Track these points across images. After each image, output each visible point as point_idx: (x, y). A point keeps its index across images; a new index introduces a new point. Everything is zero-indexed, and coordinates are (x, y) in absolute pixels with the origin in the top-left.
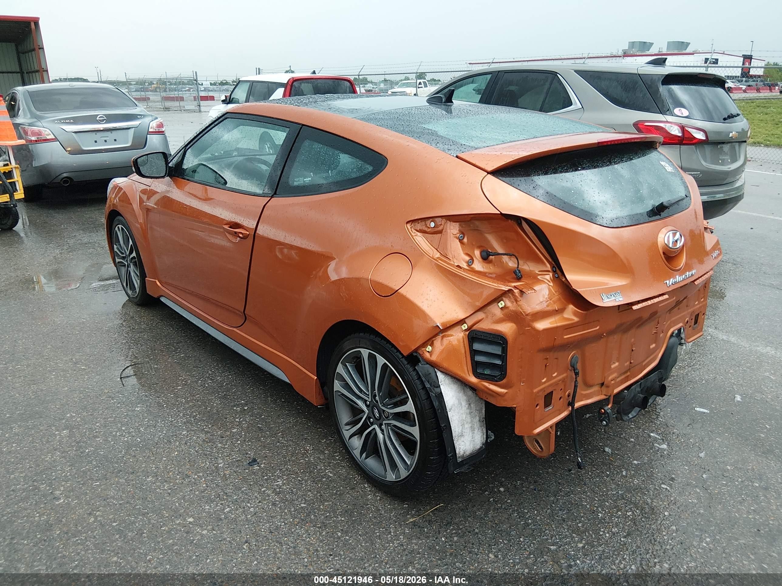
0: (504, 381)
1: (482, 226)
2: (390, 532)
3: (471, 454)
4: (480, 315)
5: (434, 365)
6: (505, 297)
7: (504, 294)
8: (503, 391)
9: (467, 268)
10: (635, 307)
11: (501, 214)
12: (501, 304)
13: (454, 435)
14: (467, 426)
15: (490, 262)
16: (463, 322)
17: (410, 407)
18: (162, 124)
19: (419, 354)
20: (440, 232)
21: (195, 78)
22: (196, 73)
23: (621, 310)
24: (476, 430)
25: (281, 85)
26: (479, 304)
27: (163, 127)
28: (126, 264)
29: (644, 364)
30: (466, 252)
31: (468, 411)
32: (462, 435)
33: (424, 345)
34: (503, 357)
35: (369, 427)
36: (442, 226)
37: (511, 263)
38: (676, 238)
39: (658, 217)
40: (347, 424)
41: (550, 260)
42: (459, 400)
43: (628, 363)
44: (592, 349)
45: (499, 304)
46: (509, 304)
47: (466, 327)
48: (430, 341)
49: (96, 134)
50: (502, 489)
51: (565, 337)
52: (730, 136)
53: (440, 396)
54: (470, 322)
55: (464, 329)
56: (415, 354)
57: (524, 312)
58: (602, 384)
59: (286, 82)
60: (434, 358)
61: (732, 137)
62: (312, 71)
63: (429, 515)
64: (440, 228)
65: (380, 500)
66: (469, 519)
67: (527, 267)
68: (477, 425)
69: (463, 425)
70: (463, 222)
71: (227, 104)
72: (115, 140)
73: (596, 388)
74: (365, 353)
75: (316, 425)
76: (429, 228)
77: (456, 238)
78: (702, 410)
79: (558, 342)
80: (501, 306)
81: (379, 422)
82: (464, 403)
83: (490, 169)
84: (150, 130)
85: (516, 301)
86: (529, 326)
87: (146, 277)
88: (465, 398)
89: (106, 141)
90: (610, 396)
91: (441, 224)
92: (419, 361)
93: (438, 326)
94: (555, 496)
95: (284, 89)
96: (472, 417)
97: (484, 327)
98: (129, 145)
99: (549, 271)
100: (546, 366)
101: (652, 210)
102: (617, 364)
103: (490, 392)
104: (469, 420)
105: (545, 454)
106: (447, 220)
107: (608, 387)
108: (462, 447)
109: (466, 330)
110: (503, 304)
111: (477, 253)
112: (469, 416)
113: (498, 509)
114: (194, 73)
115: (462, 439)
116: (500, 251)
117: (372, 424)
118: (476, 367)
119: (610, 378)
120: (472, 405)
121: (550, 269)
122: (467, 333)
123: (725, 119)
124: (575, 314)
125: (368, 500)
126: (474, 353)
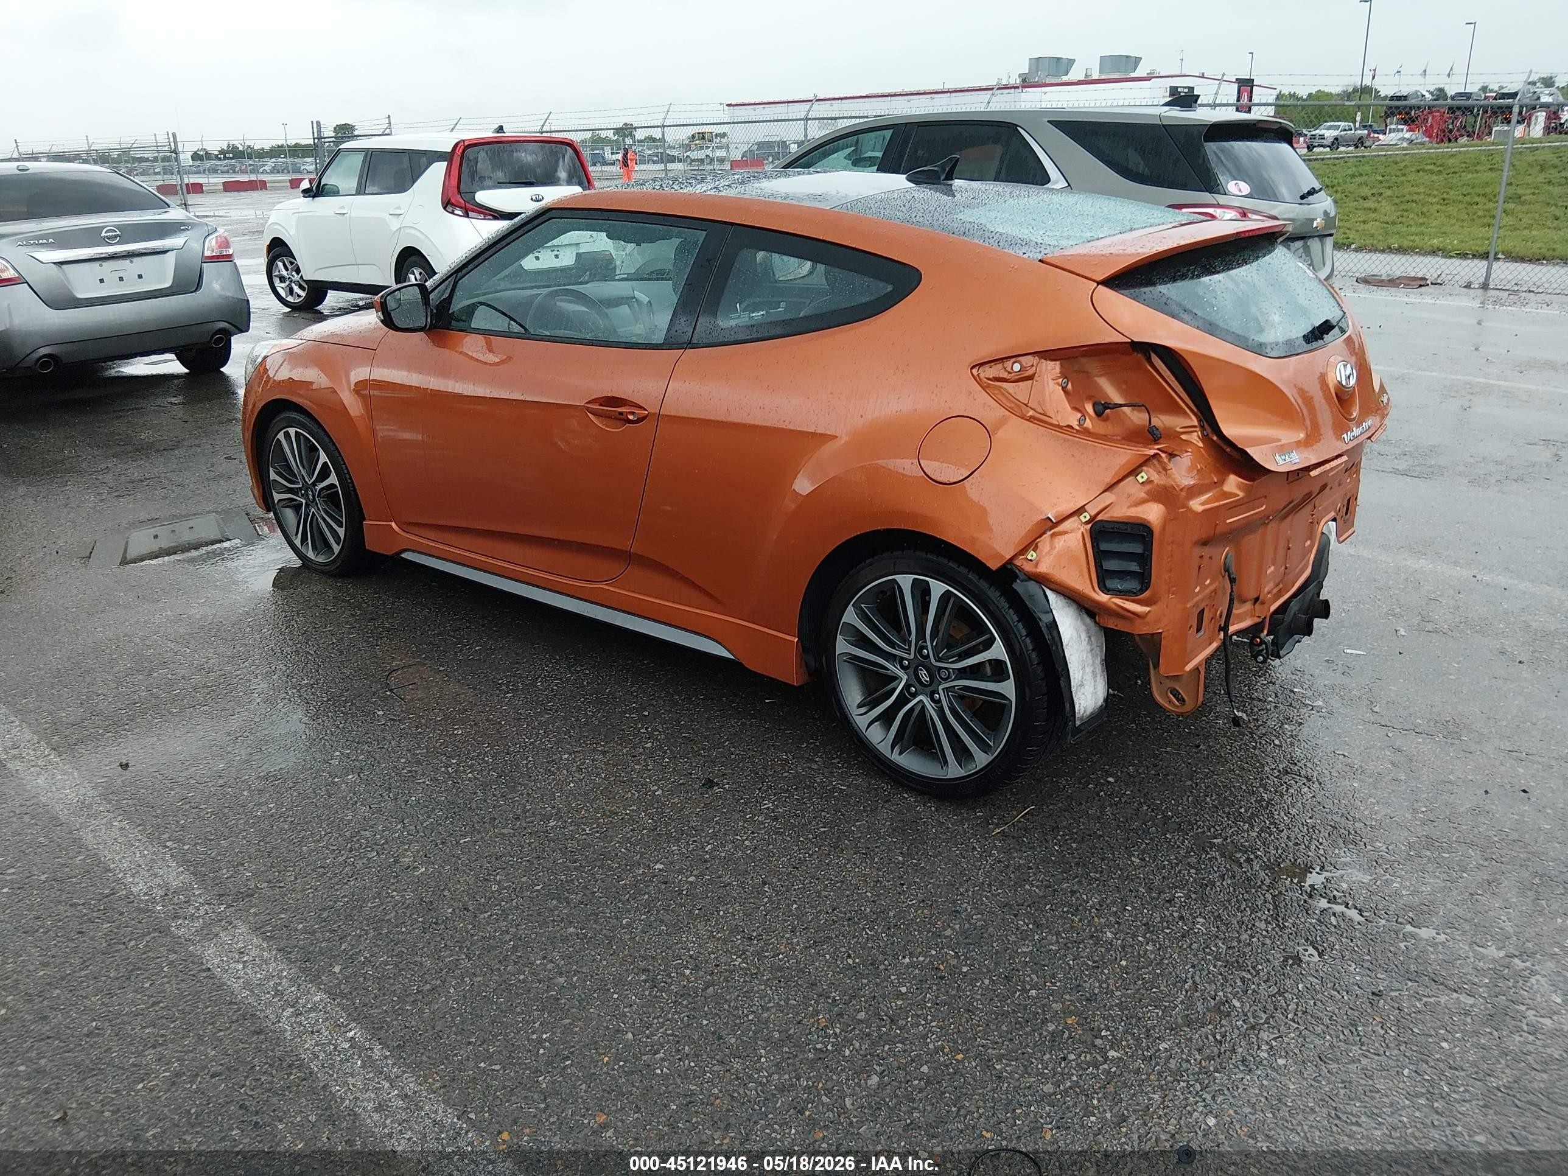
0: (1147, 594)
1: (1092, 365)
2: (974, 848)
3: (1092, 714)
4: (1109, 498)
5: (1043, 580)
6: (1146, 466)
7: (1147, 461)
8: (1146, 609)
9: (1078, 428)
10: (1313, 473)
11: (1132, 341)
12: (1142, 477)
13: (1072, 684)
14: (1089, 670)
15: (1107, 419)
16: (1082, 510)
17: (998, 651)
18: (227, 242)
19: (1016, 566)
20: (1030, 378)
21: (173, 147)
22: (174, 136)
23: (1290, 479)
24: (1098, 679)
25: (438, 156)
26: (1108, 479)
27: (229, 247)
28: (304, 501)
29: (1297, 570)
30: (1074, 405)
31: (1089, 647)
32: (1082, 685)
33: (1024, 551)
34: (1144, 559)
35: (909, 701)
36: (1034, 368)
37: (1138, 418)
38: (1348, 373)
39: (1320, 342)
40: (859, 706)
41: (1195, 410)
42: (1077, 631)
43: (1283, 568)
44: (1251, 541)
45: (1139, 478)
46: (1155, 477)
47: (1088, 517)
48: (1032, 544)
49: (101, 266)
50: (1111, 779)
51: (1228, 521)
52: (1315, 225)
53: (1054, 625)
54: (1092, 510)
55: (1084, 520)
56: (1009, 567)
57: (1178, 486)
58: (1257, 600)
59: (449, 150)
60: (1043, 568)
61: (1316, 227)
62: (496, 126)
63: (1019, 821)
64: (1030, 372)
65: (937, 811)
66: (1081, 820)
67: (1163, 421)
68: (1099, 668)
69: (1084, 668)
70: (1065, 359)
71: (314, 197)
72: (140, 276)
73: (1248, 606)
74: (905, 581)
75: (779, 725)
76: (1009, 373)
77: (1058, 384)
78: (1354, 652)
79: (1220, 529)
80: (1141, 481)
81: (928, 690)
82: (1084, 636)
83: (1100, 278)
84: (207, 253)
85: (1165, 470)
86: (1184, 506)
87: (364, 519)
88: (1084, 627)
89: (121, 279)
90: (1265, 618)
91: (1033, 366)
92: (1017, 577)
93: (1049, 518)
94: (1191, 779)
95: (445, 164)
96: (1094, 657)
97: (1115, 515)
98: (167, 284)
99: (1195, 427)
100: (1200, 568)
101: (1312, 332)
102: (1272, 568)
103: (1126, 613)
104: (1091, 662)
105: (1189, 706)
106: (1041, 358)
107: (1263, 603)
108: (1082, 702)
109: (1087, 523)
110: (1146, 477)
111: (1089, 408)
112: (1089, 654)
113: (1116, 805)
114: (171, 136)
115: (1082, 690)
116: (1118, 399)
117: (914, 695)
118: (1103, 579)
119: (1266, 590)
120: (1093, 639)
121: (1196, 423)
122: (1090, 525)
123: (1303, 197)
124: (1239, 487)
125: (918, 812)
126: (1100, 556)
